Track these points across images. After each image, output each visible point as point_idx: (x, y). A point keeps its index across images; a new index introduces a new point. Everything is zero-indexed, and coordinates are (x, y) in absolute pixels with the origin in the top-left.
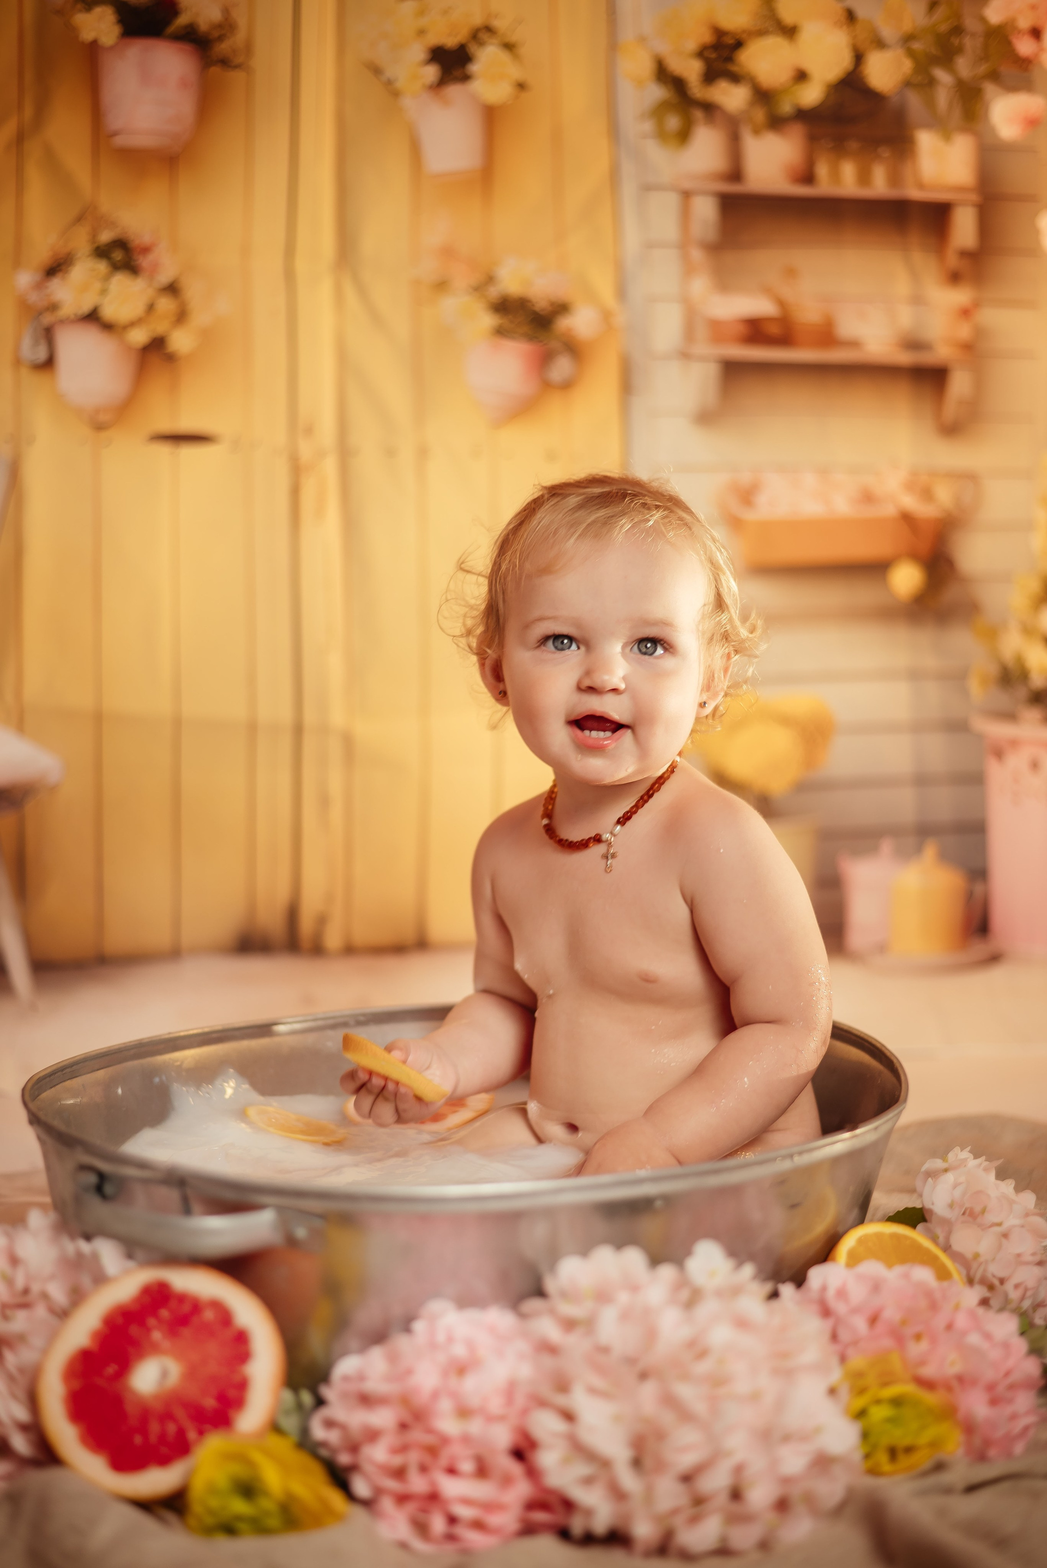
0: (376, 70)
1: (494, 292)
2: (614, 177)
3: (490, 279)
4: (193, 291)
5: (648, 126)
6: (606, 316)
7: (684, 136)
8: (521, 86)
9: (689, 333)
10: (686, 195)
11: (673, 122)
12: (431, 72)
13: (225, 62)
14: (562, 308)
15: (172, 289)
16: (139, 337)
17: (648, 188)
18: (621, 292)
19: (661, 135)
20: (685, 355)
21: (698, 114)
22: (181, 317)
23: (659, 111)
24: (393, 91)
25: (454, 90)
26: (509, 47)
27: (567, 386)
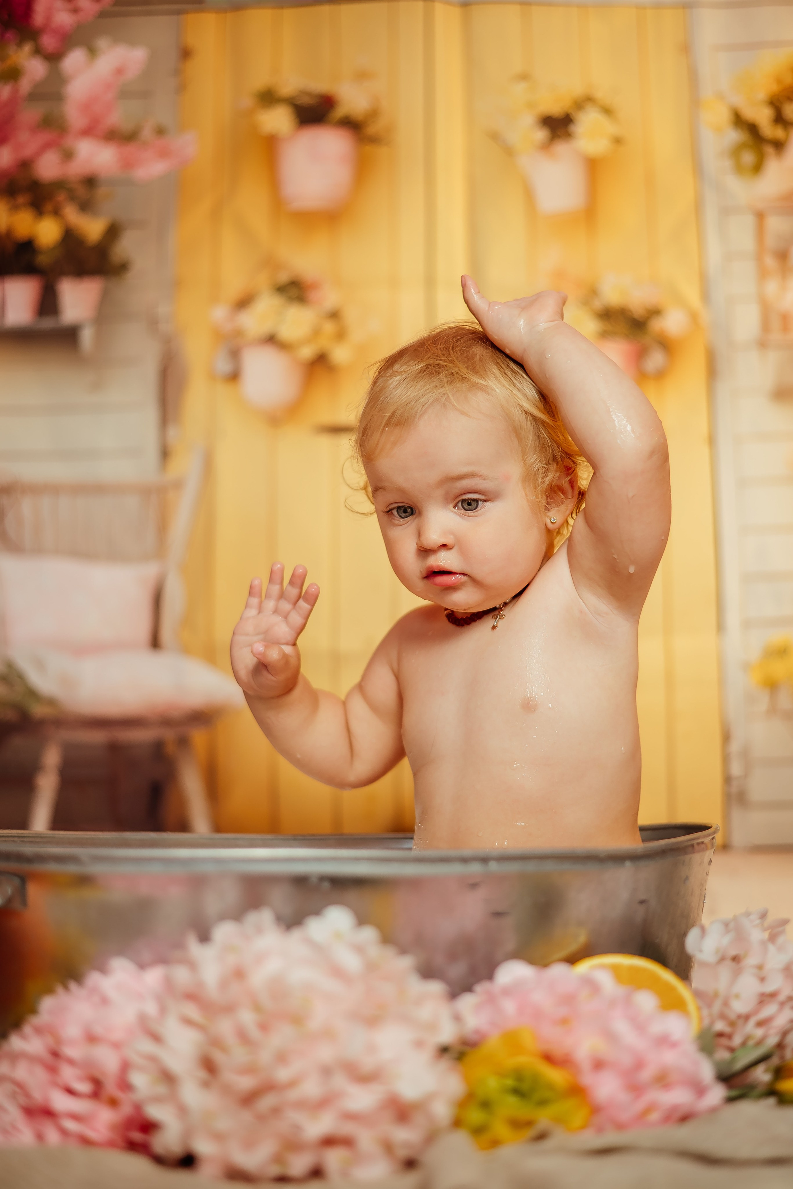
0: (495, 137)
1: (598, 304)
2: (699, 207)
3: (593, 292)
4: (351, 316)
5: (727, 163)
6: (694, 317)
7: (758, 168)
8: (618, 141)
9: (766, 326)
10: (760, 216)
11: (748, 158)
12: (541, 135)
13: (374, 140)
14: (655, 312)
15: (334, 315)
16: (307, 352)
17: (726, 212)
18: (706, 296)
19: (739, 169)
20: (762, 344)
21: (769, 150)
22: (341, 335)
23: (736, 152)
24: (509, 151)
25: (561, 148)
26: (607, 111)
27: (660, 375)
